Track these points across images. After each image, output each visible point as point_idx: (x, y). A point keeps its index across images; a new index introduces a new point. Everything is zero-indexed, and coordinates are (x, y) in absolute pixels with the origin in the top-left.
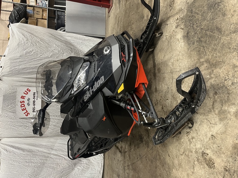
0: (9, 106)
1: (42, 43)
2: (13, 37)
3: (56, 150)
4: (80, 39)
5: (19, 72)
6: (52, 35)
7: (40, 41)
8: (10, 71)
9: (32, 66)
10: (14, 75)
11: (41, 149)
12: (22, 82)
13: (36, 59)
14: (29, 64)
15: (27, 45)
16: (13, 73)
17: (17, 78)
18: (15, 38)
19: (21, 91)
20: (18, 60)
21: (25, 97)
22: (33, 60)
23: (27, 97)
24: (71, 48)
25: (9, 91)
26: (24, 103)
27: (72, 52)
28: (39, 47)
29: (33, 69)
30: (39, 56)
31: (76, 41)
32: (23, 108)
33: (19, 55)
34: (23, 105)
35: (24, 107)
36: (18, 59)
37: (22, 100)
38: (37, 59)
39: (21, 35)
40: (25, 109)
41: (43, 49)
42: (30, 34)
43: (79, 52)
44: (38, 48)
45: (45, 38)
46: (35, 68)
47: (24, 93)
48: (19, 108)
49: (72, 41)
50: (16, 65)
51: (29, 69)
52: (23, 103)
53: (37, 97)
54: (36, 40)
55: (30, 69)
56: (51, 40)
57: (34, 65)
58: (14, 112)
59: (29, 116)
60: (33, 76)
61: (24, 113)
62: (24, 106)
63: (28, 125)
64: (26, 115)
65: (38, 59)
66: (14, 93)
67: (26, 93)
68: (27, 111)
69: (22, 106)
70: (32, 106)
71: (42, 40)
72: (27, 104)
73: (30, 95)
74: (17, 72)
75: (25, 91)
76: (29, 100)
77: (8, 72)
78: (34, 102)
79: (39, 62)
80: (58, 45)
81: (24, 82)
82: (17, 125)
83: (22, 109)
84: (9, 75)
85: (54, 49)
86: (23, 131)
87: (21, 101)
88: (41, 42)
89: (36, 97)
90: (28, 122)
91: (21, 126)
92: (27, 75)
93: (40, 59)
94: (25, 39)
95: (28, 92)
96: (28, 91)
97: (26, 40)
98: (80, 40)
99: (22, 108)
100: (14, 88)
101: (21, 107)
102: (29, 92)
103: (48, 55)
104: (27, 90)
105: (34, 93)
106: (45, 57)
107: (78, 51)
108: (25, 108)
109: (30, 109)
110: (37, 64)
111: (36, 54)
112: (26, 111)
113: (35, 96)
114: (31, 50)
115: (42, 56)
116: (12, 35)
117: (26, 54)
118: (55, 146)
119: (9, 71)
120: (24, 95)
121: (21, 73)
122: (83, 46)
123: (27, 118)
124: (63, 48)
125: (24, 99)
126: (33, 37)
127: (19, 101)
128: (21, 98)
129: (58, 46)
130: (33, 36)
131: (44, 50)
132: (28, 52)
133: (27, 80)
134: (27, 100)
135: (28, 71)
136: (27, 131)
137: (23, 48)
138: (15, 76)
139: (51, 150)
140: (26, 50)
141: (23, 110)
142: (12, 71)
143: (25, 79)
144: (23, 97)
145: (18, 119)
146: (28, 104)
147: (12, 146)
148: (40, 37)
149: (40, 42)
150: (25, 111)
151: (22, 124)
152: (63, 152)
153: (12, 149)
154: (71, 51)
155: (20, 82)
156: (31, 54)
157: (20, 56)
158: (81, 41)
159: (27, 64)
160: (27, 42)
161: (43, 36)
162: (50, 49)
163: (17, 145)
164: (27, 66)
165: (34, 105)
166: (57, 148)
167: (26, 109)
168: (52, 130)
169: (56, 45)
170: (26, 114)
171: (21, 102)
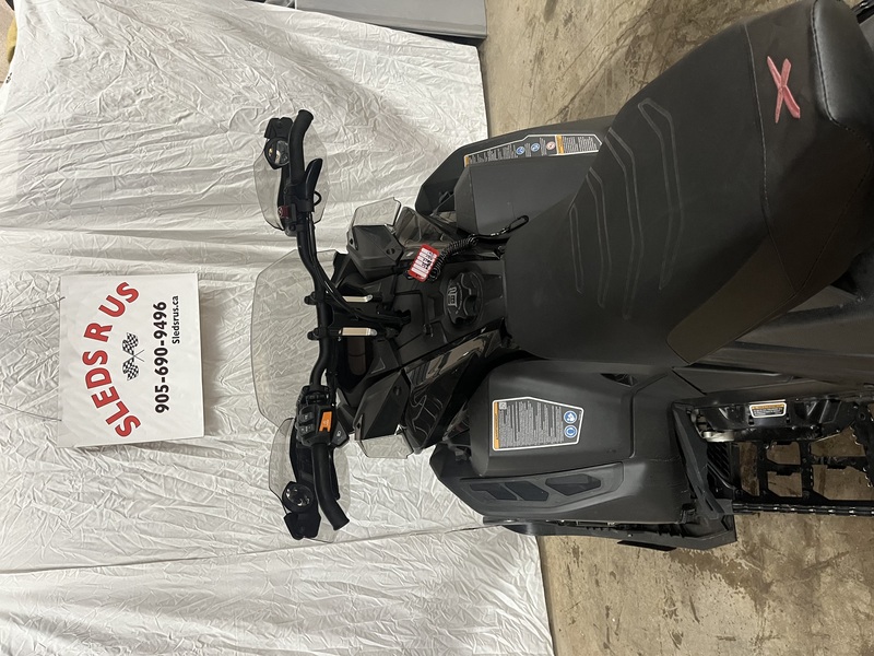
0: (21, 383)
1: (184, 57)
2: (33, 30)
3: (301, 625)
4: (368, 44)
5: (71, 199)
6: (230, 23)
7: (172, 49)
8: (20, 196)
9: (138, 171)
10: (43, 220)
11: (215, 631)
12: (90, 253)
13: (156, 136)
14: (120, 158)
15: (106, 65)
16: (39, 208)
17: (60, 234)
18: (47, 36)
19: (86, 298)
20: (64, 141)
21: (108, 328)
22: (142, 140)
23: (120, 328)
24: (332, 86)
25: (16, 301)
26: (104, 362)
27: (336, 103)
28: (171, 78)
29: (142, 187)
30: (173, 118)
31: (353, 52)
32: (103, 393)
33: (70, 116)
34: (100, 377)
35: (106, 388)
36: (61, 133)
37: (94, 346)
38: (164, 134)
39: (78, 18)
40: (109, 394)
41: (190, 83)
42: (120, 15)
43: (369, 105)
44: (166, 81)
45: (196, 36)
46: (155, 183)
47: (102, 308)
48: (75, 393)
49: (331, 52)
50: (54, 166)
51: (124, 187)
52: (97, 365)
53: (176, 327)
54: (154, 43)
55: (130, 186)
56: (230, 46)
57: (147, 164)
58: (50, 415)
59: (136, 436)
60: (148, 225)
61: (110, 421)
62: (108, 380)
63: (130, 492)
64: (118, 429)
65: (170, 133)
66: (44, 308)
67: (115, 308)
68: (123, 409)
69: (95, 378)
70: (148, 378)
71: (183, 41)
72: (121, 368)
73: (138, 319)
74: (57, 200)
75: (110, 299)
76: (130, 343)
77: (12, 202)
78: (161, 356)
79: (176, 151)
80: (267, 70)
81: (100, 254)
82: (68, 495)
83: (94, 397)
84: (13, 221)
85: (247, 88)
86: (108, 530)
87: (86, 354)
88: (176, 52)
89: (168, 329)
90: (131, 470)
91: (92, 498)
92: (115, 221)
93: (177, 138)
94: (97, 41)
95: (126, 303)
96: (122, 299)
97: (101, 41)
98: (369, 48)
99: (97, 391)
100: (43, 283)
101: (91, 385)
102: (129, 300)
103: (215, 114)
104: (120, 290)
105: (160, 306)
106: (202, 126)
107: (367, 99)
108: (112, 389)
109: (137, 394)
110: (162, 161)
111: (157, 108)
112: (120, 405)
113: (164, 323)
114: (129, 88)
115: (189, 120)
116: (29, 22)
117: (102, 109)
118: (289, 601)
119: (13, 193)
120: (103, 320)
121: (82, 210)
122: (384, 78)
123: (122, 447)
124: (289, 82)
125: (105, 339)
126: (139, 30)
127: (74, 353)
128: (88, 334)
129: (264, 76)
130: (135, 24)
131: (196, 94)
132: (114, 100)
133: (111, 243)
134: (121, 345)
135: (120, 196)
136: (129, 528)
137: (86, 83)
138: (46, 225)
139: (272, 628)
140: (100, 88)
141: (99, 404)
142: (31, 193)
143: (105, 237)
144: (96, 332)
145: (74, 454)
146: (131, 370)
147: (40, 621)
148: (173, 29)
149: (172, 54)
150: (112, 408)
151: (95, 484)
152: (337, 633)
153: (43, 639)
154: (329, 96)
155: (75, 253)
156: (130, 109)
157: (75, 119)
158: (374, 54)
159: (112, 160)
160: (108, 54)
161: (186, 26)
162: (225, 86)
163: (72, 615)
164: (113, 168)
165: (159, 372)
166: (303, 612)
167: (115, 396)
168: (272, 514)
169: (256, 69)
170: (120, 422)
171: (87, 360)
